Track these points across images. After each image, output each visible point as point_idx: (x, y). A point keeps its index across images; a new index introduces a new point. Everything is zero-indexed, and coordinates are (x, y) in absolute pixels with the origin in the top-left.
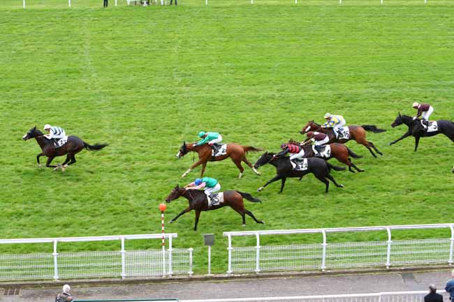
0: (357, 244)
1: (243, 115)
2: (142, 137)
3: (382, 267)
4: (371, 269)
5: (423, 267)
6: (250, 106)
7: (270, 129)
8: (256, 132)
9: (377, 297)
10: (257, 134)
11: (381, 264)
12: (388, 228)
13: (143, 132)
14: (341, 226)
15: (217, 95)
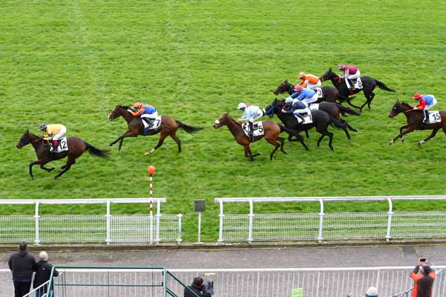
0: (357, 215)
1: (239, 74)
2: (131, 95)
3: (382, 240)
4: (371, 241)
5: (425, 240)
6: (246, 65)
7: (267, 90)
8: (252, 93)
9: (376, 271)
10: (253, 95)
11: (381, 237)
12: (389, 199)
13: (132, 90)
14: (340, 195)
15: (211, 53)
